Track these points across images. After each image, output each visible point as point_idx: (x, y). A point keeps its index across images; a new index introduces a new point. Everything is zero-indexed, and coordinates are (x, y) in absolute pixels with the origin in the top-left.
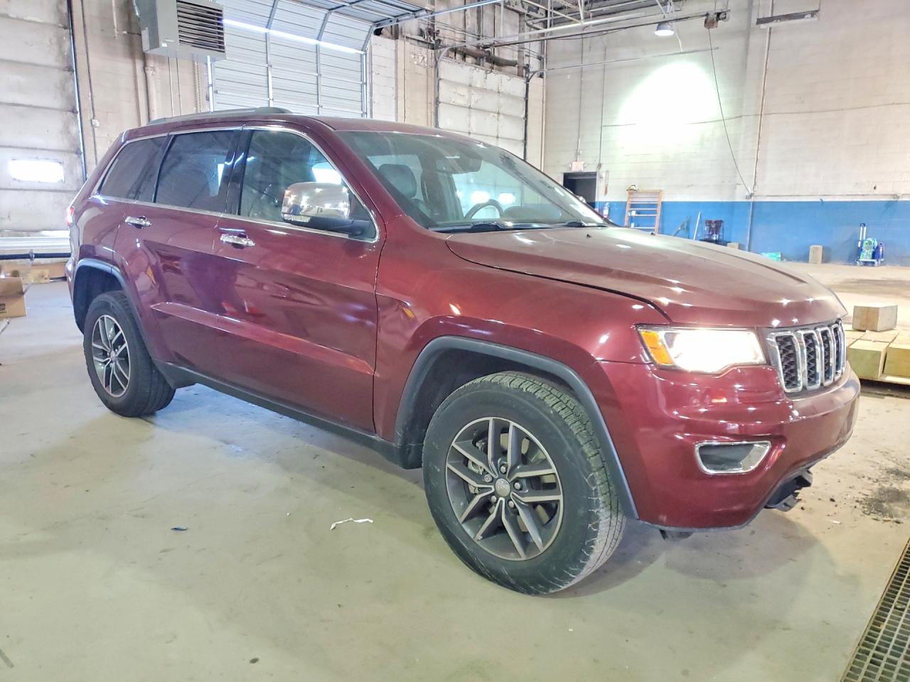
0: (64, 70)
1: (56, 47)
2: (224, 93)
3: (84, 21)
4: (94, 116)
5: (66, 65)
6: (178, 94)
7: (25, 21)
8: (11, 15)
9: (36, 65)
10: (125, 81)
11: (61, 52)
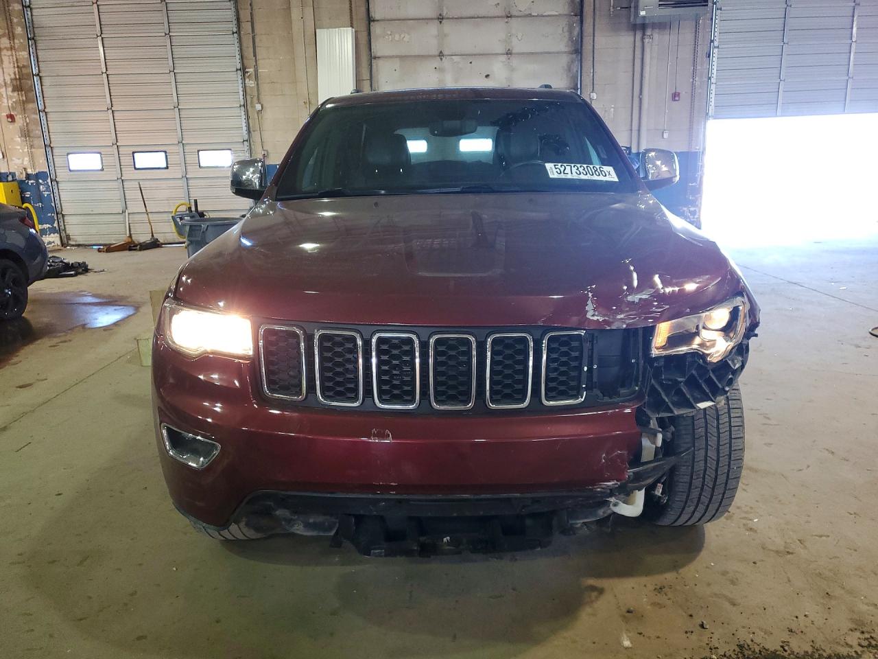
0: (572, 54)
1: (567, 34)
2: (726, 46)
3: (594, 5)
4: (593, 90)
5: (573, 49)
6: (676, 56)
7: (544, 16)
8: (533, 14)
9: (549, 53)
10: (626, 54)
11: (571, 38)
